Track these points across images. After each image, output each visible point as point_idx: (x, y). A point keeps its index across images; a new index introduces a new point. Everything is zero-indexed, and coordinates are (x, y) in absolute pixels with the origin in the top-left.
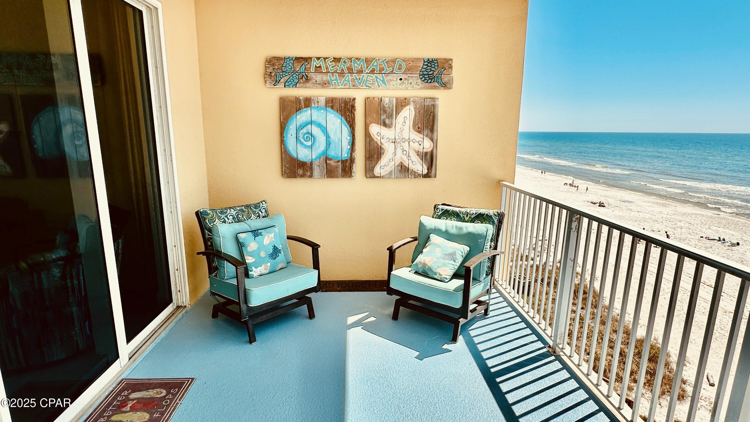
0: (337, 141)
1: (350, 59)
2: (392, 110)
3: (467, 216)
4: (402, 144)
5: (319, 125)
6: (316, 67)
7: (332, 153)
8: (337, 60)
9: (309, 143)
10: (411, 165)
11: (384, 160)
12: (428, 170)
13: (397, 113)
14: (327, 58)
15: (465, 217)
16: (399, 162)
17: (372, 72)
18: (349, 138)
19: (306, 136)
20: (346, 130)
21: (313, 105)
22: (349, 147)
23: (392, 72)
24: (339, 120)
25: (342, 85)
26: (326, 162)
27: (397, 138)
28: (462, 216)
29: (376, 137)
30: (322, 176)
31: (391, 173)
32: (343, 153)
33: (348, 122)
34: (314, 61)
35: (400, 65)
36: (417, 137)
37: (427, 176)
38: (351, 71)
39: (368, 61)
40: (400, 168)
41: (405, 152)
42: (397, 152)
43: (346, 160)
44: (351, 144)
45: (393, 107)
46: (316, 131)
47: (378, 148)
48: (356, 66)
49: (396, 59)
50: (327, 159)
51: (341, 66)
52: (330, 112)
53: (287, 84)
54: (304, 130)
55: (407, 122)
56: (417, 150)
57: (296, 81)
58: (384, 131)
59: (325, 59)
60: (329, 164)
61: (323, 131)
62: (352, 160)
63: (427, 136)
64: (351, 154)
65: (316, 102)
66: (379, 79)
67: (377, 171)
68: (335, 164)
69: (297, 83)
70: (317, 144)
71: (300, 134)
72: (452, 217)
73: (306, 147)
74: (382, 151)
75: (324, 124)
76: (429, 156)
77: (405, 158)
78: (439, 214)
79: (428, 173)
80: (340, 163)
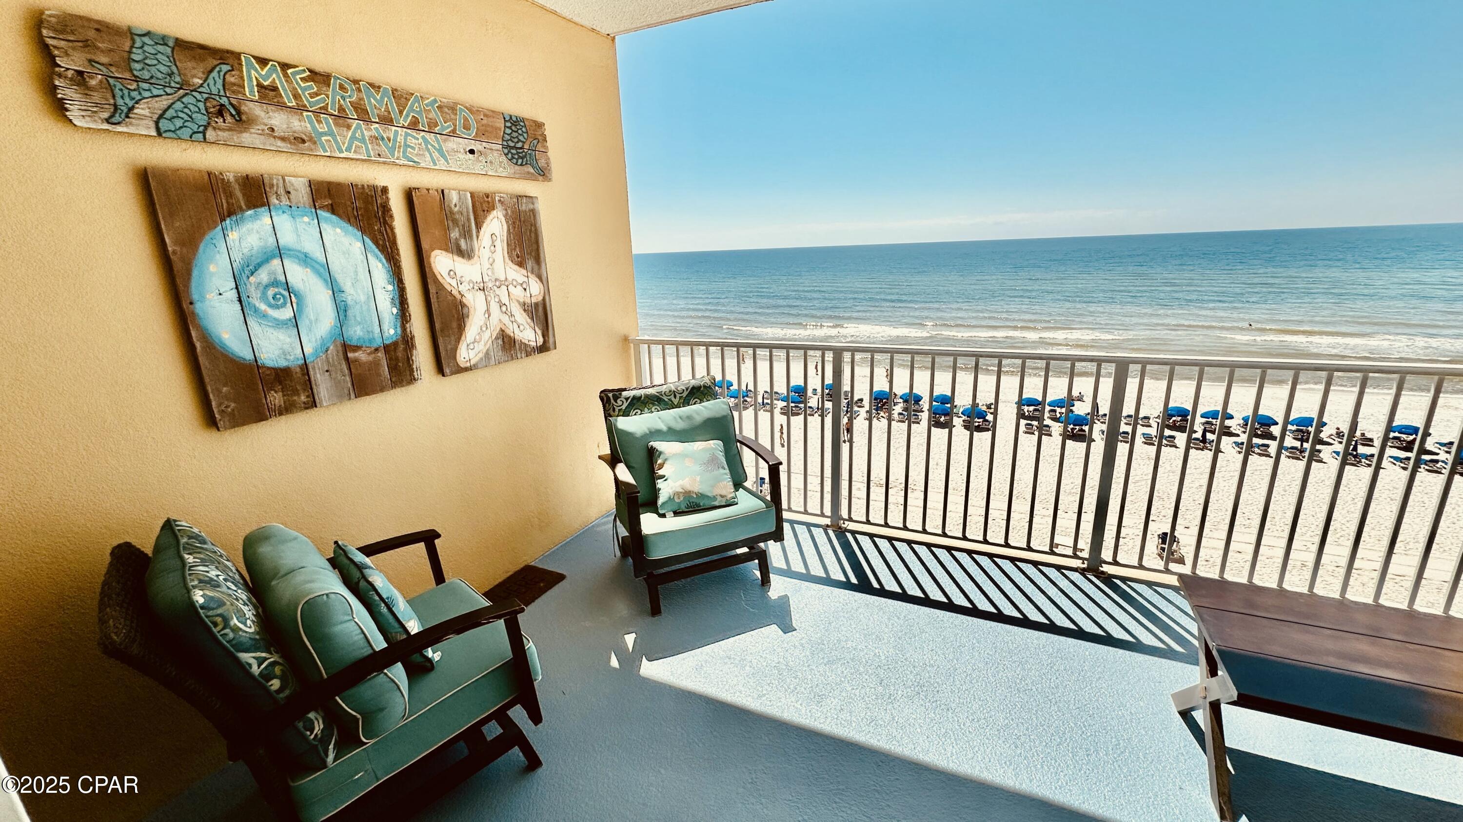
0: (363, 298)
1: (356, 82)
2: (469, 220)
3: (675, 397)
4: (498, 291)
5: (305, 259)
6: (259, 85)
7: (355, 333)
8: (318, 77)
9: (287, 313)
10: (517, 331)
11: (471, 331)
12: (544, 336)
13: (479, 227)
14: (289, 66)
15: (673, 399)
16: (498, 329)
17: (414, 125)
18: (390, 288)
19: (271, 292)
20: (380, 269)
21: (274, 200)
22: (395, 311)
23: (453, 134)
24: (359, 245)
25: (348, 149)
26: (347, 359)
27: (486, 279)
28: (666, 400)
29: (449, 280)
30: (342, 397)
31: (487, 354)
32: (385, 327)
33: (383, 249)
34: (250, 66)
35: (466, 119)
36: (516, 274)
37: (543, 348)
38: (363, 114)
39: (401, 97)
40: (500, 342)
41: (504, 308)
42: (491, 310)
43: (395, 344)
44: (397, 302)
45: (468, 212)
46: (297, 275)
47: (456, 307)
48: (372, 103)
49: (456, 104)
50: (346, 348)
51: (332, 98)
52: (326, 219)
53: (164, 125)
54: (263, 276)
55: (498, 243)
56: (522, 300)
57: (202, 119)
58: (460, 265)
59: (285, 66)
60: (356, 360)
61: (320, 275)
62: (407, 341)
63: (532, 273)
64: (404, 328)
65: (281, 191)
66: (432, 146)
67: (465, 354)
68: (371, 358)
69: (206, 127)
70: (310, 312)
71: (252, 290)
72: (651, 405)
73: (279, 324)
74: (465, 311)
75: (319, 255)
76: (541, 309)
77: (506, 319)
78: (624, 407)
79: (545, 342)
80: (381, 354)
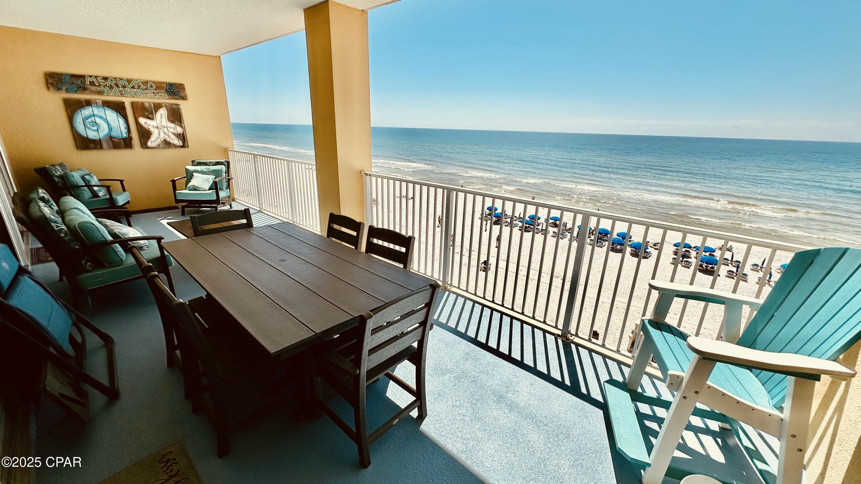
0: (116, 127)
1: (115, 79)
2: (152, 110)
4: (163, 129)
5: (101, 117)
6: (90, 81)
7: (114, 134)
8: (105, 79)
9: (95, 128)
10: (171, 141)
11: (153, 138)
12: (183, 143)
13: (156, 112)
14: (97, 77)
15: (210, 164)
16: (163, 139)
17: (133, 87)
18: (125, 125)
19: (91, 124)
20: (122, 121)
21: (93, 105)
22: (126, 131)
23: (147, 89)
24: (116, 115)
25: (113, 94)
26: (112, 141)
27: (159, 125)
28: (208, 164)
29: (145, 125)
30: (109, 148)
31: (159, 145)
32: (123, 134)
33: (123, 116)
34: (87, 78)
35: (151, 85)
36: (172, 125)
37: (183, 146)
38: (117, 86)
39: (129, 81)
40: (164, 142)
41: (166, 134)
42: (161, 134)
43: (126, 138)
44: (127, 128)
45: (152, 108)
46: (98, 120)
47: (147, 132)
48: (120, 83)
49: (148, 81)
50: (111, 137)
51: (108, 83)
52: (107, 109)
53: (68, 90)
54: (90, 120)
55: (163, 117)
56: (173, 132)
57: (76, 89)
58: (149, 122)
59: (96, 77)
60: (114, 141)
61: (104, 121)
62: (130, 138)
63: (178, 125)
64: (129, 134)
65: (95, 103)
66: (139, 92)
67: (149, 144)
68: (119, 141)
69: (77, 91)
70: (101, 128)
71: (87, 123)
72: (203, 164)
73: (94, 130)
74: (150, 133)
75: (104, 116)
76: (181, 135)
77: (167, 137)
78: (196, 164)
79: (183, 145)
80: (122, 140)
